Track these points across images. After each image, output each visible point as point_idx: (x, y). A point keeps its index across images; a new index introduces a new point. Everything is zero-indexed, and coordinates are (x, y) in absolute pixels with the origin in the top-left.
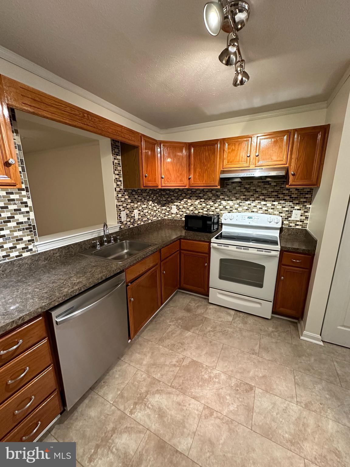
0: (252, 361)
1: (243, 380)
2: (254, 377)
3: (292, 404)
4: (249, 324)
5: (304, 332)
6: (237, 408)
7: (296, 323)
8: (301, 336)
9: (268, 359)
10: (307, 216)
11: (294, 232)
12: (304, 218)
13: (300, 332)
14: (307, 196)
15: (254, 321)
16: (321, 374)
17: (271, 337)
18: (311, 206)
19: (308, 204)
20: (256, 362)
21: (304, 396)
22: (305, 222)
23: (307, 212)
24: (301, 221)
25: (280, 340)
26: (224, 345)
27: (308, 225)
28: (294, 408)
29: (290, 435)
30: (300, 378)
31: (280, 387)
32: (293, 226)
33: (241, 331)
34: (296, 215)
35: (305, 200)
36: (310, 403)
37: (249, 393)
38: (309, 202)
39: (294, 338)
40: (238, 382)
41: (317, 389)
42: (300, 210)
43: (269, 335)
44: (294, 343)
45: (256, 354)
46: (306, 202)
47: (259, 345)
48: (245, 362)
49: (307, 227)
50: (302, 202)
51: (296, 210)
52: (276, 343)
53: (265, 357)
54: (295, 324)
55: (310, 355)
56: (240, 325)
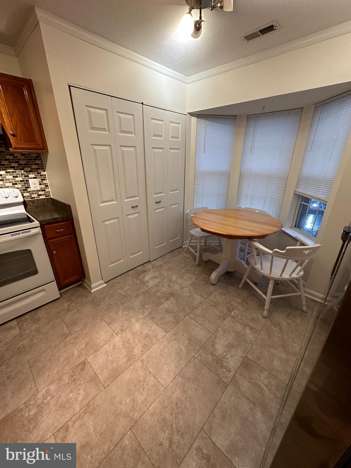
0: (69, 344)
1: (73, 366)
2: (80, 354)
3: (115, 339)
4: (43, 317)
5: (92, 285)
6: (84, 391)
7: (82, 284)
8: (90, 291)
9: (80, 328)
10: (45, 184)
11: (40, 203)
12: (43, 186)
13: (89, 289)
14: (37, 162)
15: (45, 311)
16: (116, 304)
17: (71, 310)
18: (45, 173)
19: (42, 171)
20: (73, 341)
21: (117, 326)
22: (47, 190)
23: (44, 180)
24: (42, 191)
25: (79, 306)
26: (30, 362)
27: (50, 193)
28: (117, 340)
29: (126, 357)
30: (108, 319)
31: (101, 338)
32: (36, 197)
33: (39, 330)
34: (34, 184)
35: (36, 167)
36: (123, 326)
37: (85, 369)
38: (42, 169)
39: (87, 296)
40: (70, 373)
41: (120, 315)
42: (36, 178)
43: (68, 310)
44: (90, 300)
45: (68, 335)
46: (39, 169)
47: (65, 326)
48: (64, 352)
49: (51, 195)
50: (34, 169)
51: (31, 178)
52: (78, 311)
53: (78, 329)
54: (81, 286)
55: (104, 298)
56: (34, 327)
